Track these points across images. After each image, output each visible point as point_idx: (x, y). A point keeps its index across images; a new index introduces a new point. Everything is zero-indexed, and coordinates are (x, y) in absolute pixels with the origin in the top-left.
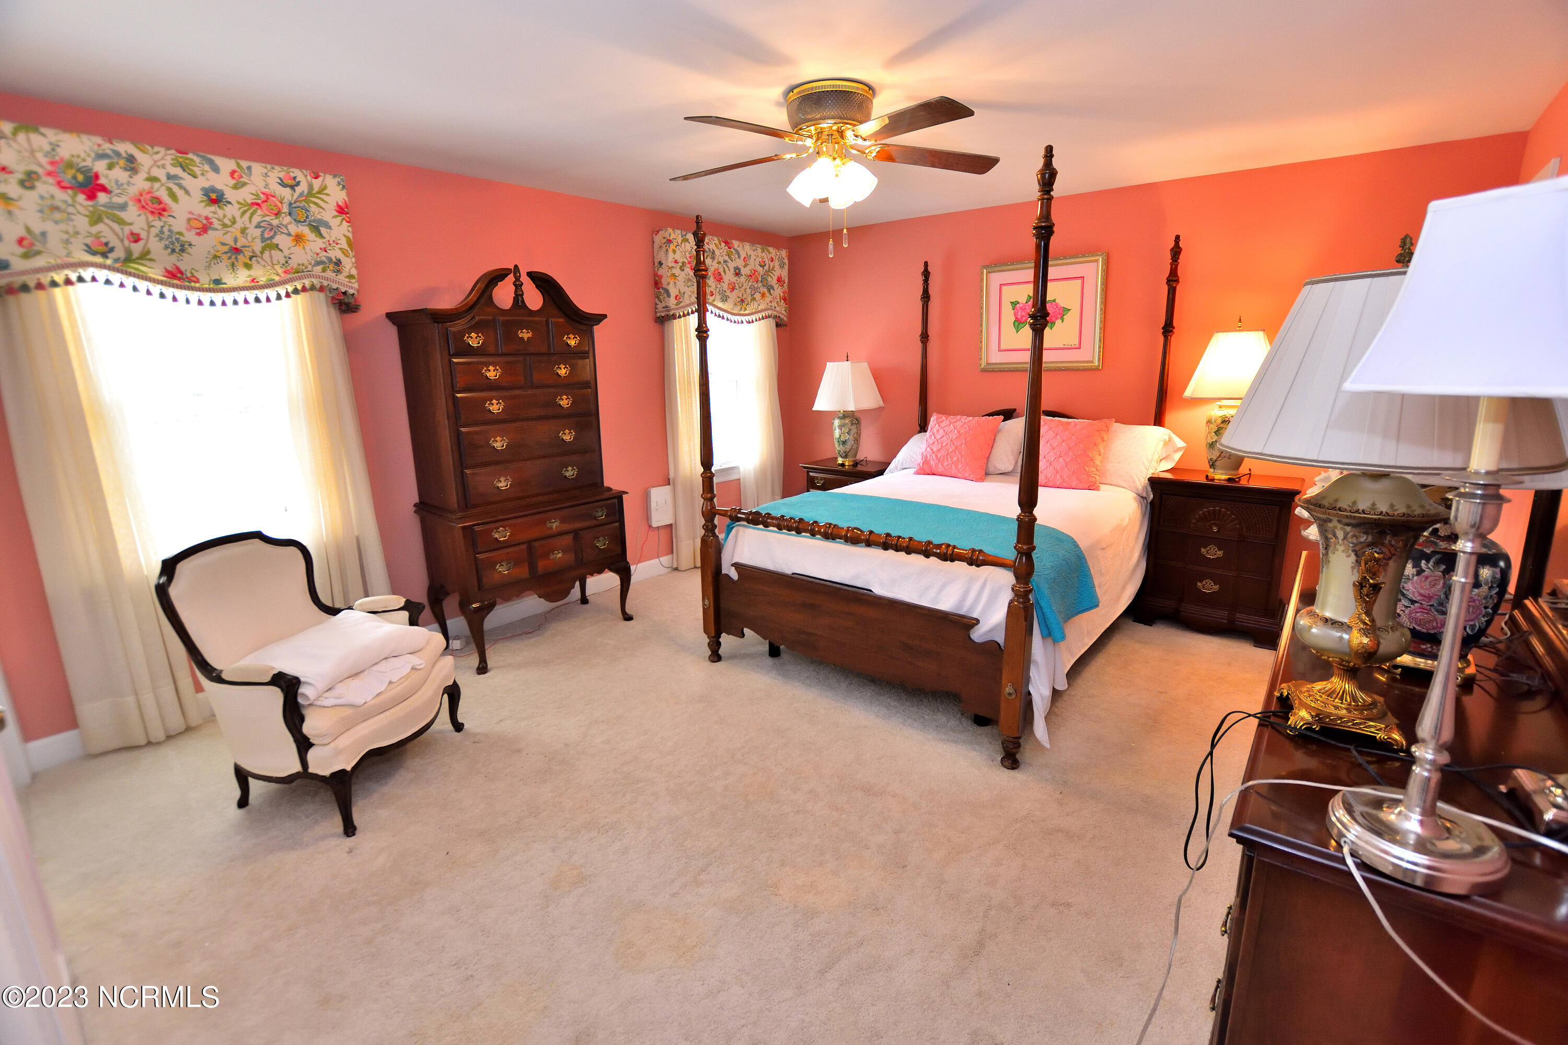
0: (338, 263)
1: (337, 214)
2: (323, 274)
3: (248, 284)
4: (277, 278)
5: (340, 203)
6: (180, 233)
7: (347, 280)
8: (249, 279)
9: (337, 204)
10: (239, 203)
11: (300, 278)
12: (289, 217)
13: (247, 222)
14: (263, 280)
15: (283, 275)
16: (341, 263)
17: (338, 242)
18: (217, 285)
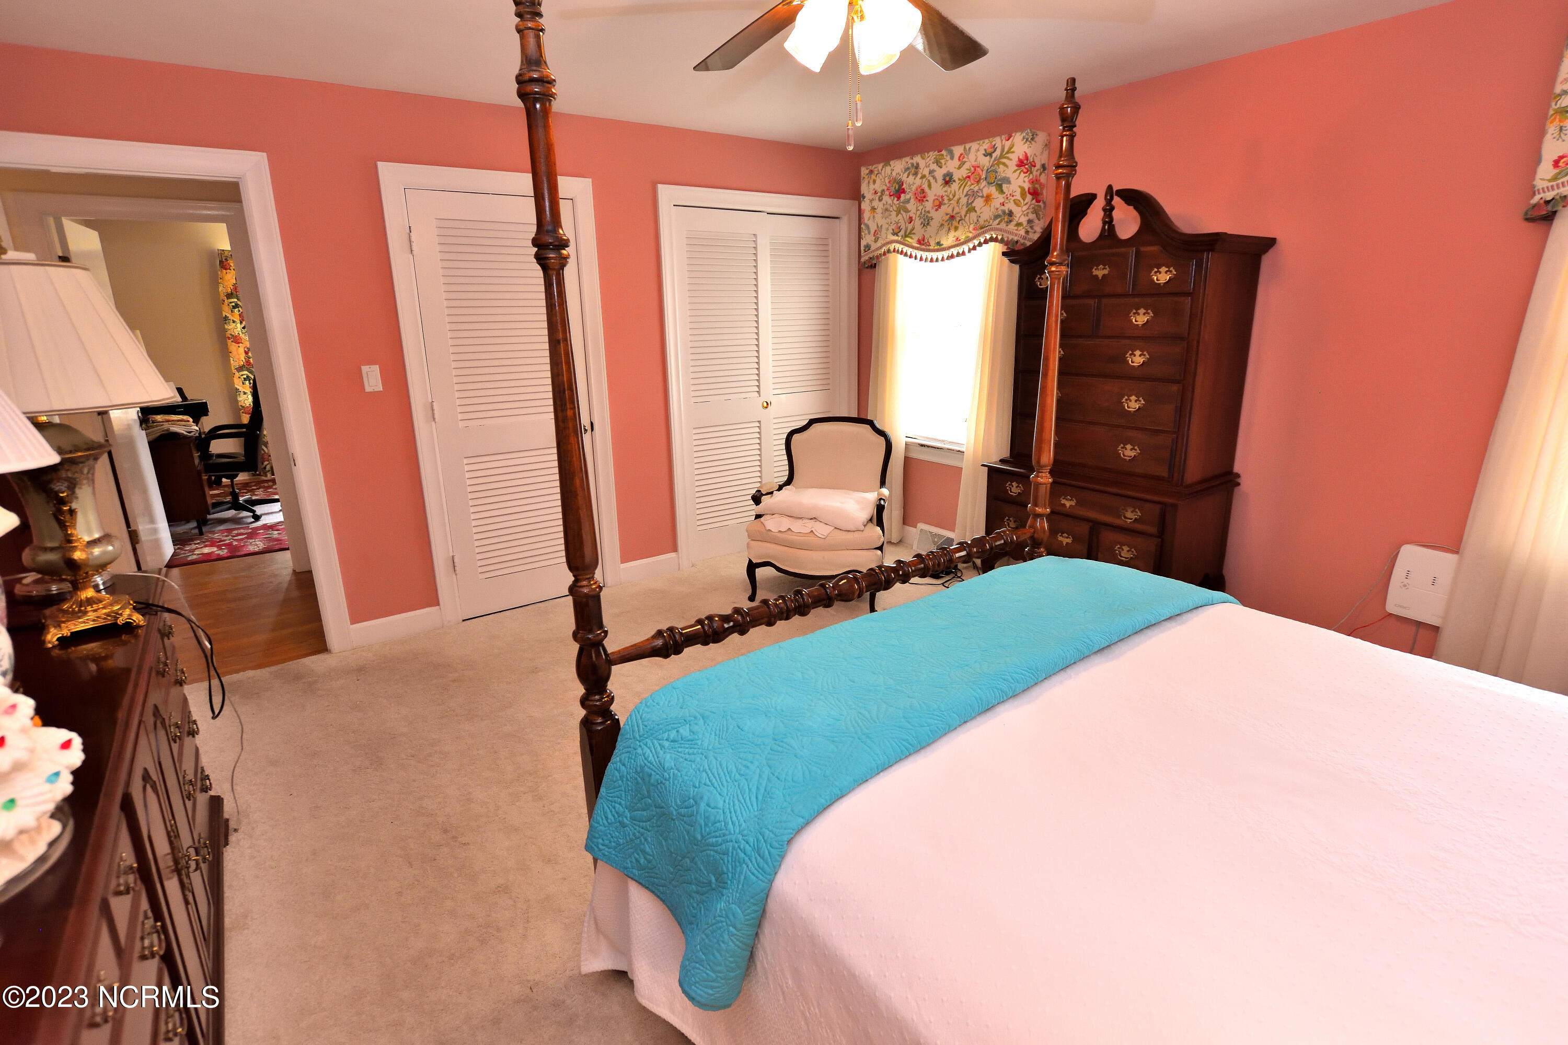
0: (1011, 214)
1: (1017, 168)
2: (999, 226)
3: (955, 243)
4: (971, 235)
5: (1021, 157)
6: (929, 212)
7: (1016, 228)
8: (954, 239)
9: (1019, 158)
10: (959, 179)
11: (984, 233)
12: (985, 182)
13: (961, 194)
14: (963, 238)
15: (974, 232)
16: (1013, 213)
17: (1014, 194)
18: (940, 247)
